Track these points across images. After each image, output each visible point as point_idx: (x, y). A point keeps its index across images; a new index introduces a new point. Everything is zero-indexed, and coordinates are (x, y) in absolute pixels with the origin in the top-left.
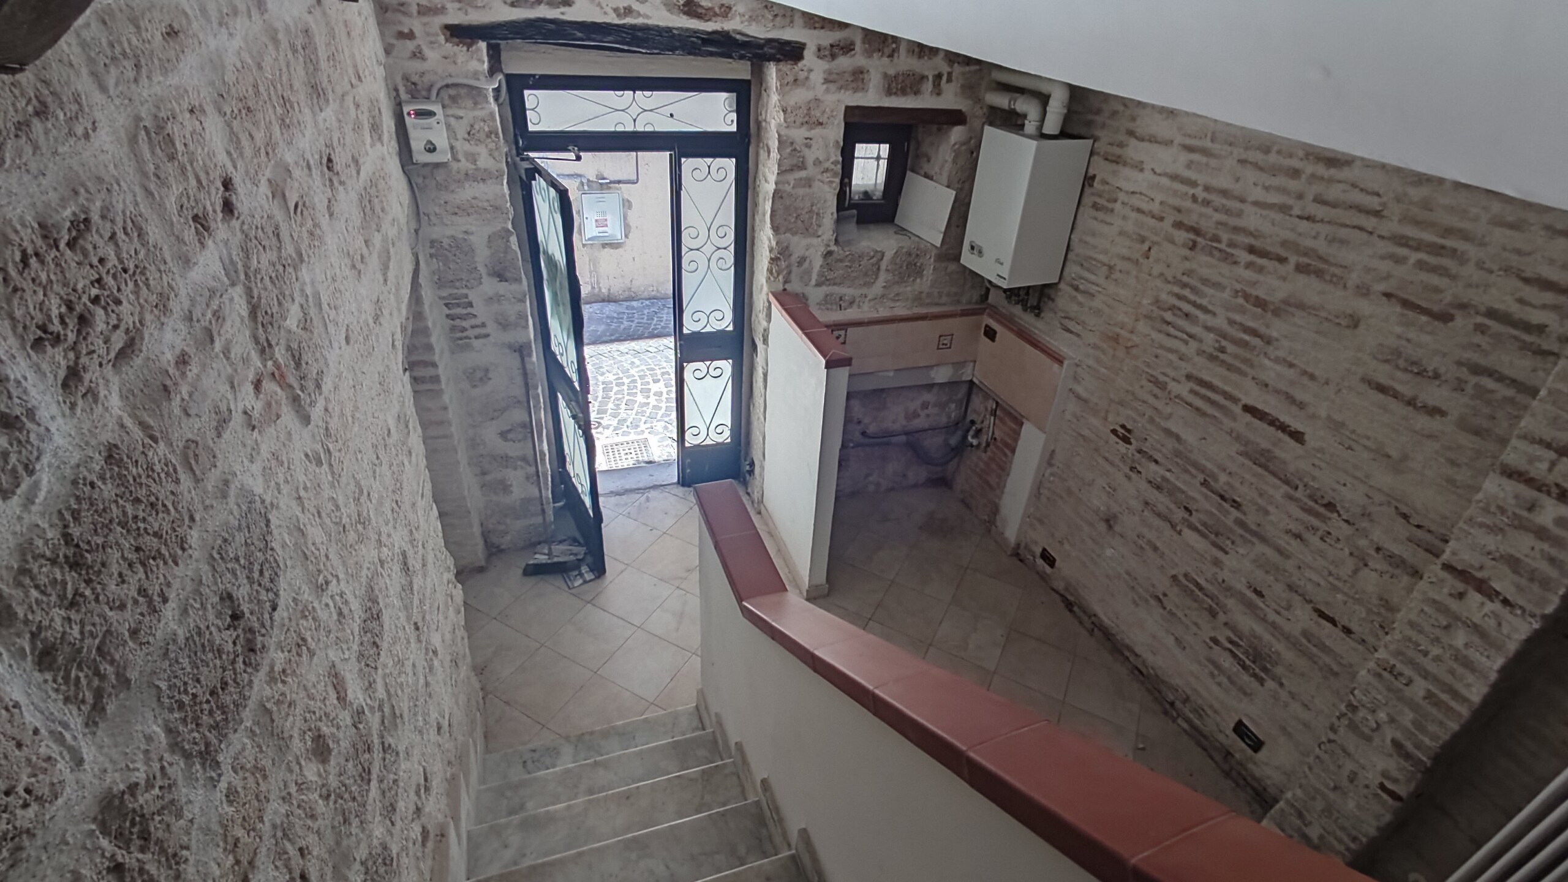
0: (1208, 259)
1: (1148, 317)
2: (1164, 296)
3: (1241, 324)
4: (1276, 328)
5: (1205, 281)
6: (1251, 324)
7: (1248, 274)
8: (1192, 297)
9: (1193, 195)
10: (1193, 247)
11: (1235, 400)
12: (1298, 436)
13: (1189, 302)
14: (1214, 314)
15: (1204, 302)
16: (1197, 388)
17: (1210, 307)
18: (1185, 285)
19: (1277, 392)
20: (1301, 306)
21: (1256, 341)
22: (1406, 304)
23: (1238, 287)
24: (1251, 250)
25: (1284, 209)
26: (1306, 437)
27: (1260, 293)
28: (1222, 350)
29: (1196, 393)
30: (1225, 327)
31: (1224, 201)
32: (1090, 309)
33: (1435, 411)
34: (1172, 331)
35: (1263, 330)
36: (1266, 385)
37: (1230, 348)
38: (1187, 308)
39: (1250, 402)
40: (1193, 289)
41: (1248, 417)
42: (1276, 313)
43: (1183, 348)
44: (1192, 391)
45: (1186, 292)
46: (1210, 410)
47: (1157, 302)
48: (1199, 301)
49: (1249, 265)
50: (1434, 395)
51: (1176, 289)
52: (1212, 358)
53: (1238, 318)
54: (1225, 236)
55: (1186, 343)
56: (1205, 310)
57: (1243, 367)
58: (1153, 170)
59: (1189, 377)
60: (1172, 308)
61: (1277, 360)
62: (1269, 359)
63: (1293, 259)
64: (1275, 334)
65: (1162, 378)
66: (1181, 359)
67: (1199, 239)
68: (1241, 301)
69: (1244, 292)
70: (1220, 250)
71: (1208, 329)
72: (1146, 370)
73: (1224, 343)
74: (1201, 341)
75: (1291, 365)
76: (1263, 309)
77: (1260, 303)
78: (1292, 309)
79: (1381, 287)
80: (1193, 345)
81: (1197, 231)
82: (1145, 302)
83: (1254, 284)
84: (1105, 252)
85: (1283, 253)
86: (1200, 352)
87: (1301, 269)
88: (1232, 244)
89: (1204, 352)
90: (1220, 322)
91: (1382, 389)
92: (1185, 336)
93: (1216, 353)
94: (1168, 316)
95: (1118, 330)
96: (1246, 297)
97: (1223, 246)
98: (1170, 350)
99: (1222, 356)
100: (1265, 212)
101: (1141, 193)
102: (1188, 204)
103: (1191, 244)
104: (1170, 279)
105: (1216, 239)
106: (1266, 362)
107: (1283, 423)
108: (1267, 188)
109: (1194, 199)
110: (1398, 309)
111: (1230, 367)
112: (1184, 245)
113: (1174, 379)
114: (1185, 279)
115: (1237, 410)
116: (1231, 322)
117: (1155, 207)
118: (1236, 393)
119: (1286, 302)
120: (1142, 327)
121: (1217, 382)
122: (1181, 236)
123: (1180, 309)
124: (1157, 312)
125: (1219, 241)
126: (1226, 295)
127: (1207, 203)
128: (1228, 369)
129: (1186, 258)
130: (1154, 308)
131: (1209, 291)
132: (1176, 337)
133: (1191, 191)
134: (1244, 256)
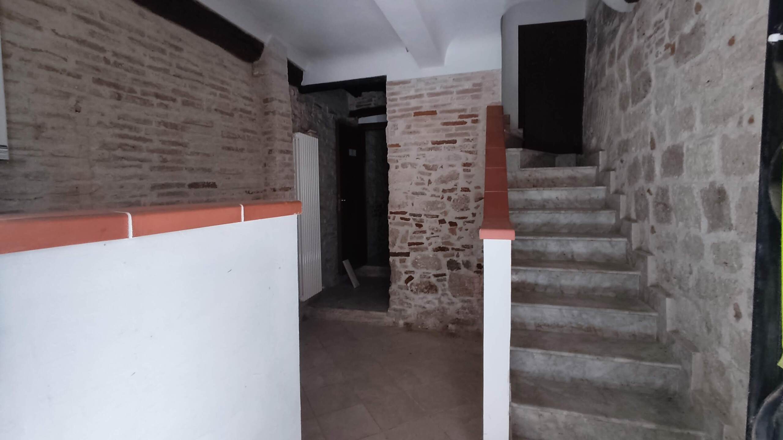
0: (133, 105)
1: (101, 160)
2: (109, 139)
3: (169, 141)
4: (186, 137)
5: (138, 121)
6: (173, 140)
7: (161, 111)
8: (133, 134)
9: (105, 58)
10: (119, 98)
11: (182, 185)
12: (214, 185)
13: (131, 138)
14: (151, 141)
15: (142, 134)
16: (162, 191)
17: (147, 137)
18: (124, 127)
19: (198, 169)
20: (193, 123)
21: (180, 148)
22: (222, 112)
23: (159, 119)
24: (157, 96)
25: (166, 71)
26: (217, 184)
27: (171, 120)
28: (165, 161)
29: (162, 195)
30: (161, 146)
31: (130, 64)
32: (26, 176)
33: (242, 150)
34: (126, 162)
35: (180, 141)
36: (193, 169)
37: (169, 157)
38: (131, 142)
39: (189, 182)
40: (130, 128)
41: (193, 190)
42: (183, 129)
43: (139, 171)
44: (160, 195)
45: (126, 131)
46: (175, 199)
47: (104, 146)
48: (138, 135)
49: (161, 105)
50: (240, 144)
51: (117, 131)
52: (161, 168)
53: (165, 138)
54: (138, 89)
55: (140, 167)
56: (145, 140)
57: (179, 165)
58: (53, 31)
59: (153, 187)
60: (121, 146)
61: (192, 154)
62: (189, 155)
63: (179, 99)
64: (186, 141)
65: (133, 200)
66: (141, 179)
67: (120, 92)
68: (163, 128)
69: (163, 122)
70: (139, 98)
71: (152, 151)
72: (118, 201)
73: (165, 156)
74: (150, 161)
75: (198, 154)
76: (176, 129)
77: (174, 126)
78: (188, 125)
79: (214, 107)
80: (146, 166)
81: (116, 86)
82: (93, 149)
83: (167, 116)
84: (26, 112)
85: (174, 96)
86: (152, 169)
87: (185, 103)
88: (144, 94)
89: (154, 167)
90: (156, 144)
91: (229, 149)
92: (138, 163)
93: (162, 164)
94: (119, 153)
95: (75, 183)
96: (166, 125)
97: (139, 95)
98: (130, 178)
99: (166, 164)
100: (157, 73)
101: (47, 51)
102: (102, 65)
103: (117, 96)
104: (108, 124)
105: (132, 91)
106: (189, 157)
107: (207, 183)
108: (153, 58)
109: (107, 61)
110: (220, 115)
111: (172, 169)
112: (111, 97)
113: (141, 196)
114: (121, 122)
115: (186, 189)
116: (163, 142)
117: (71, 66)
118: (183, 181)
119: (186, 122)
120: (99, 170)
121: (170, 181)
122: (106, 91)
123: (127, 145)
124: (106, 154)
125: (135, 92)
126: (154, 126)
127: (117, 65)
128: (172, 171)
129: (116, 107)
130: (104, 151)
131: (143, 127)
132: (131, 166)
133: (102, 55)
134: (156, 101)
